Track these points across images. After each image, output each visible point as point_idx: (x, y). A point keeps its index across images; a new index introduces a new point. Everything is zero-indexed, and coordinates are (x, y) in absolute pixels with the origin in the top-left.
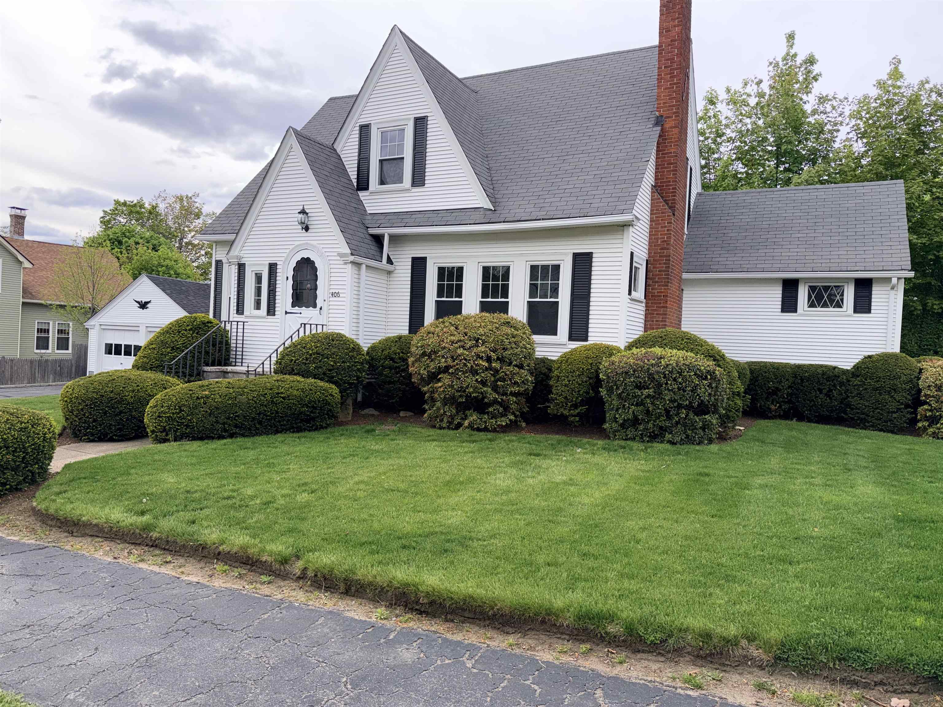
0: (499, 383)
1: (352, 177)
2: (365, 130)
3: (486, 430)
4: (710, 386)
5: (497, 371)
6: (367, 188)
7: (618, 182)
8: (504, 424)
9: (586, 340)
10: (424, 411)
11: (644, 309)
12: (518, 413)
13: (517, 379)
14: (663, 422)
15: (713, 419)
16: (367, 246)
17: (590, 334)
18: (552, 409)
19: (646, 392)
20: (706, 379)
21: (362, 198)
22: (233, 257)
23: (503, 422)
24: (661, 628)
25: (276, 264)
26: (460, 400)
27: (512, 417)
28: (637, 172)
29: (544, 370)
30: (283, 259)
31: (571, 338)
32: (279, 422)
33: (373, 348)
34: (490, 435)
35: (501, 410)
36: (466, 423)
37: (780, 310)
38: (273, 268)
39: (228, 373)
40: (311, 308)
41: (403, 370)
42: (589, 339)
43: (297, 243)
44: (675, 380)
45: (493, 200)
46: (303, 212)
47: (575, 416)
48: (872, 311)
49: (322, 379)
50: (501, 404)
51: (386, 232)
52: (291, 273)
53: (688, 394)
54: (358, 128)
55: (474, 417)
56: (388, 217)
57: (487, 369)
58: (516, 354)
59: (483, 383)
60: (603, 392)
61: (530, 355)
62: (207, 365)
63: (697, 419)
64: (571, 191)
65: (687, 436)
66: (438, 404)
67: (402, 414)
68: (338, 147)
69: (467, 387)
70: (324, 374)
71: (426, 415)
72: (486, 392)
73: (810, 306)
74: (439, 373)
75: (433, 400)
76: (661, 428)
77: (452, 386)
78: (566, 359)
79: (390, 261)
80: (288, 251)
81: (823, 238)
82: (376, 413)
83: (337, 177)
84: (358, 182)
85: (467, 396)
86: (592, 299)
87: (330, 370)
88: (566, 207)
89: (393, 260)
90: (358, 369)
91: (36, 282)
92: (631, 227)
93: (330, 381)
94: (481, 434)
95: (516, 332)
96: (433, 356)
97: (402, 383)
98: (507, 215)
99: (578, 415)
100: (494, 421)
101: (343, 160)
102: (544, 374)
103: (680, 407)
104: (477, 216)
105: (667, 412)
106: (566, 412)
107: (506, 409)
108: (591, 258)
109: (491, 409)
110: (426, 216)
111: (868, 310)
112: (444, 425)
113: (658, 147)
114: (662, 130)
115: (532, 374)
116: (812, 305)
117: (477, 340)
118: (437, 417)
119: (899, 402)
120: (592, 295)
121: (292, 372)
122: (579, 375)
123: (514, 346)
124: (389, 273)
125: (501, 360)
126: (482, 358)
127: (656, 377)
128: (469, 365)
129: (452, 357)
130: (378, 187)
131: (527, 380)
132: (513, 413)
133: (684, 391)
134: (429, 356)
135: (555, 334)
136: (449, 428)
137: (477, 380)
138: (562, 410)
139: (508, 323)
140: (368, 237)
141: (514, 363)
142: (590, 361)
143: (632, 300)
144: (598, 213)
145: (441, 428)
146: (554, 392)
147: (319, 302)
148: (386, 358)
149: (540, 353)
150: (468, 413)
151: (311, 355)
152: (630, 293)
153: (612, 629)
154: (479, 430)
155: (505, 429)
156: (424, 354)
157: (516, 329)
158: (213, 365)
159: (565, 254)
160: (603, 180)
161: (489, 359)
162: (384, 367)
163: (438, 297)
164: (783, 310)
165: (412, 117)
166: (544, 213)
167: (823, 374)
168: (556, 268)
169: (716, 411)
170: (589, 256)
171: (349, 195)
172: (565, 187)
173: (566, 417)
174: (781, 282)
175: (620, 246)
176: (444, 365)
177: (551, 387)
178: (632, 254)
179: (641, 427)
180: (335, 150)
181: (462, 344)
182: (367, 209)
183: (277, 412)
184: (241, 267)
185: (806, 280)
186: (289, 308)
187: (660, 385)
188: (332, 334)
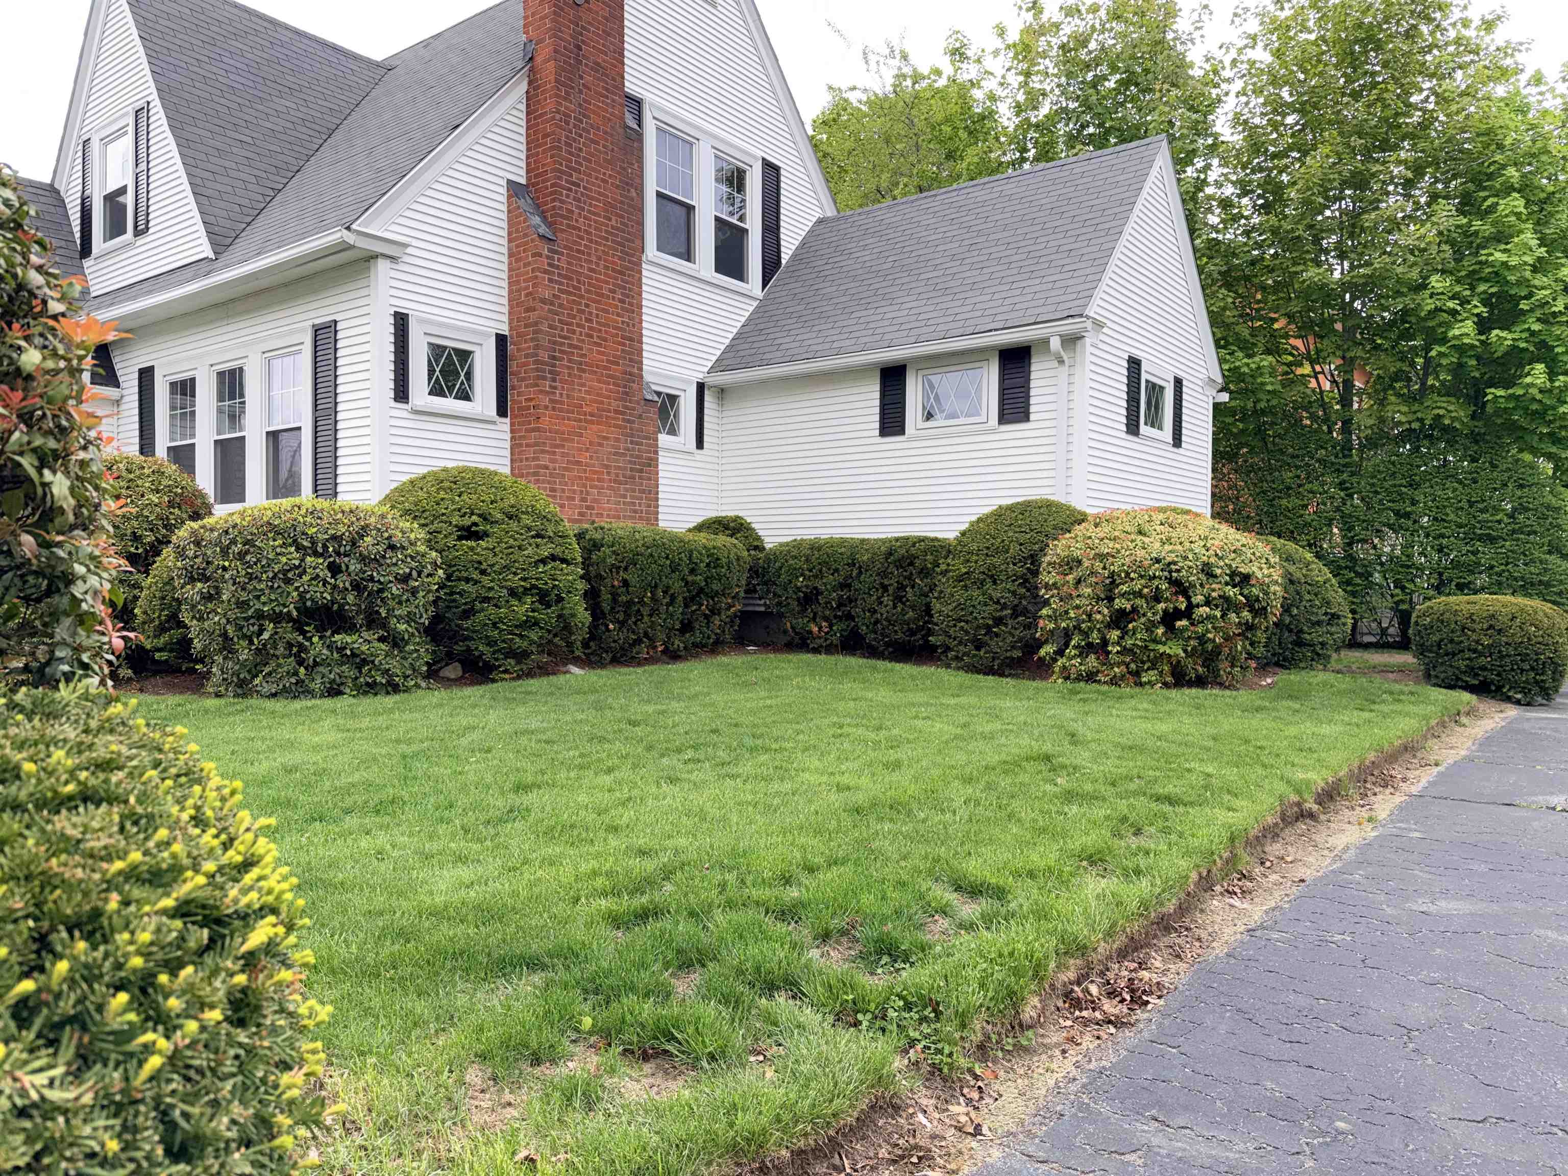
1: (76, 235)
2: (88, 148)
6: (90, 252)
17: (338, 489)
21: (87, 272)
37: (877, 432)
45: (228, 241)
48: (1032, 417)
54: (81, 146)
56: (107, 299)
68: (62, 187)
73: (926, 420)
84: (81, 244)
86: (339, 416)
89: (120, 379)
92: (384, 261)
108: (336, 332)
111: (1024, 416)
113: (528, 106)
114: (532, 67)
116: (927, 417)
119: (998, 602)
120: (339, 407)
130: (101, 246)
152: (401, 396)
159: (304, 330)
163: (171, 440)
164: (883, 433)
165: (132, 108)
167: (890, 553)
170: (332, 328)
174: (879, 372)
175: (367, 300)
178: (401, 316)
180: (58, 192)
182: (92, 289)
185: (918, 366)
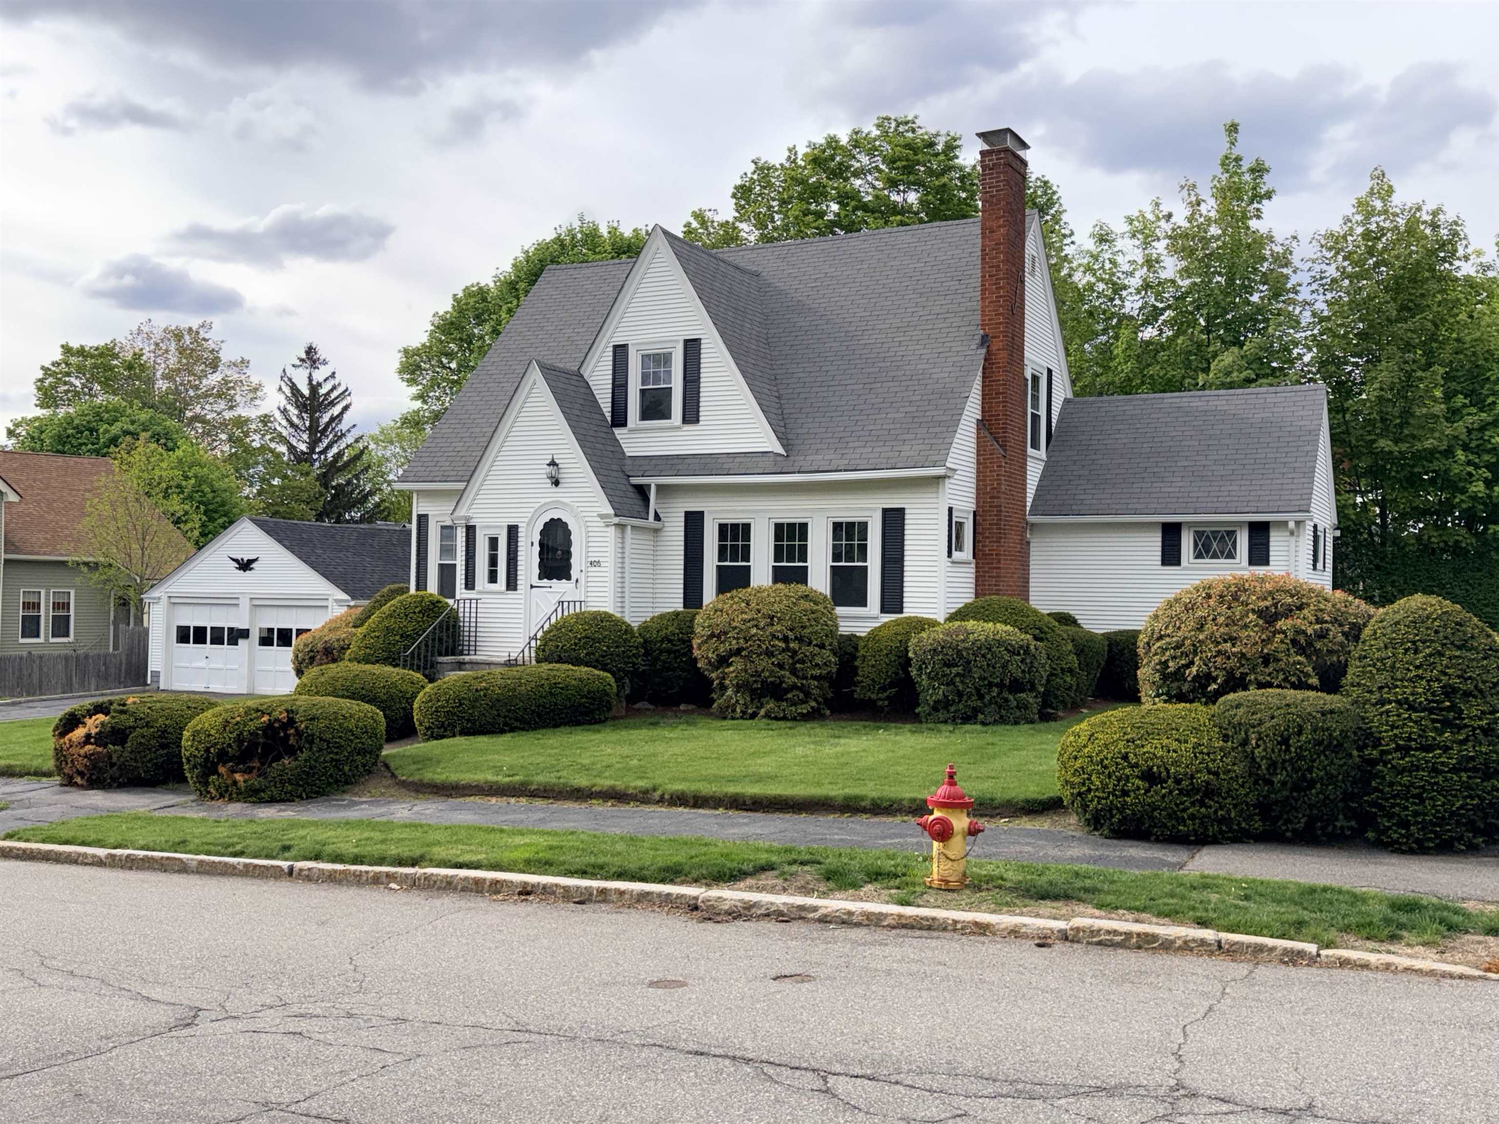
0: (798, 666)
1: (604, 410)
2: (620, 352)
3: (784, 718)
4: (1023, 661)
5: (795, 652)
6: (624, 424)
7: (931, 424)
8: (805, 711)
9: (901, 612)
10: (713, 701)
11: (973, 571)
12: (820, 699)
13: (818, 660)
14: (975, 703)
15: (1028, 697)
16: (630, 501)
17: (905, 605)
18: (859, 693)
19: (954, 670)
20: (1019, 654)
21: (618, 437)
22: (459, 518)
23: (804, 709)
24: (890, 800)
25: (516, 527)
26: (755, 686)
27: (814, 704)
28: (955, 412)
29: (850, 649)
30: (526, 520)
31: (884, 610)
32: (558, 715)
33: (645, 627)
34: (789, 724)
35: (801, 696)
36: (762, 712)
37: (1160, 563)
38: (513, 531)
39: (464, 663)
40: (564, 581)
41: (684, 654)
42: (905, 610)
43: (543, 501)
44: (984, 656)
45: (785, 442)
46: (553, 463)
47: (883, 700)
48: (1271, 563)
49: (595, 667)
50: (801, 689)
51: (653, 482)
52: (537, 538)
53: (999, 671)
54: (611, 349)
55: (771, 705)
56: (654, 462)
57: (784, 650)
58: (816, 633)
59: (781, 666)
60: (914, 673)
61: (832, 633)
62: (440, 655)
63: (1011, 697)
64: (878, 433)
65: (1001, 717)
66: (729, 692)
67: (682, 707)
68: (586, 373)
69: (763, 670)
70: (597, 661)
71: (715, 705)
72: (784, 676)
73: (1196, 557)
74: (731, 656)
75: (723, 688)
76: (974, 709)
77: (746, 671)
78: (874, 635)
79: (657, 517)
80: (532, 510)
81: (1214, 468)
82: (651, 707)
83: (588, 415)
84: (613, 416)
85: (763, 682)
86: (906, 563)
87: (603, 657)
88: (871, 456)
89: (661, 515)
90: (634, 655)
91: (17, 523)
92: (947, 480)
93: (605, 670)
94: (780, 723)
95: (815, 607)
96: (723, 638)
97: (683, 670)
98: (802, 463)
99: (888, 698)
100: (793, 709)
101: (593, 388)
102: (850, 654)
103: (991, 685)
104: (767, 463)
105: (978, 690)
106: (874, 696)
107: (807, 694)
108: (904, 514)
109: (790, 696)
110: (703, 461)
111: (1266, 562)
112: (738, 716)
113: (984, 373)
114: (988, 351)
115: (835, 654)
116: (1199, 556)
117: (772, 618)
118: (728, 707)
120: (906, 558)
121: (560, 660)
122: (887, 655)
123: (814, 623)
124: (656, 531)
125: (799, 639)
126: (777, 638)
127: (964, 653)
128: (764, 647)
129: (745, 638)
130: (638, 422)
131: (830, 661)
132: (815, 700)
133: (994, 668)
134: (718, 637)
135: (865, 605)
136: (742, 718)
137: (773, 663)
138: (869, 694)
139: (807, 596)
140: (630, 489)
141: (815, 642)
142: (899, 638)
143: (953, 562)
144: (908, 465)
145: (733, 718)
146: (860, 673)
147: (574, 573)
148: (662, 641)
149: (845, 628)
150: (764, 700)
151: (580, 640)
152: (950, 554)
153: (863, 804)
154: (776, 719)
155: (807, 718)
156: (712, 635)
157: (816, 603)
158: (447, 655)
159: (875, 509)
160: (916, 420)
161: (786, 639)
162: (661, 652)
163: (720, 561)
164: (1164, 563)
165: (682, 338)
166: (846, 462)
168: (863, 526)
169: (1033, 688)
170: (901, 512)
171: (604, 435)
172: (871, 427)
173: (874, 701)
174: (1160, 527)
175: (935, 500)
176: (736, 647)
177: (857, 668)
178: (950, 510)
179: (952, 709)
180: (582, 376)
181: (755, 623)
182: (625, 450)
183: (556, 704)
184: (471, 531)
185: (1190, 524)
186: (535, 581)
187: (968, 662)
188: (598, 613)
